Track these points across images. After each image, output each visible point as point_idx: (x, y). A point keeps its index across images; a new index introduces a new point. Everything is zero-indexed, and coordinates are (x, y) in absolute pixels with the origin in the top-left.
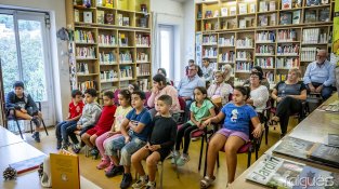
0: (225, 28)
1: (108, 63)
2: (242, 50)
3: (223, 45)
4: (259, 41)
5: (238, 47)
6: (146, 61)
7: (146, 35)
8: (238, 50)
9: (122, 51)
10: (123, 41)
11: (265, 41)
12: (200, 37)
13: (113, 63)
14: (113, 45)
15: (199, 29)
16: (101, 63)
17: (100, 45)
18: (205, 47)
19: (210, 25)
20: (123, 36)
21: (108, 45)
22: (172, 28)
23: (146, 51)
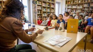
0: (74, 3)
1: (44, 11)
2: (79, 9)
3: (73, 8)
4: (85, 6)
5: (78, 8)
6: (53, 11)
7: (53, 4)
8: (78, 9)
9: (48, 8)
10: (48, 5)
11: (87, 6)
12: (67, 6)
13: (46, 11)
14: (46, 6)
15: (66, 3)
16: (43, 11)
17: (43, 6)
18: (68, 9)
19: (70, 2)
22: (59, 3)
23: (53, 8)
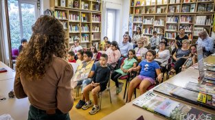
0: (148, 13)
1: (74, 32)
2: (157, 27)
3: (146, 24)
4: (168, 22)
5: (155, 25)
6: (98, 31)
7: (98, 15)
8: (155, 27)
9: (83, 24)
10: (84, 19)
11: (172, 22)
12: (132, 18)
13: (77, 32)
14: (78, 21)
15: (132, 12)
16: (70, 32)
17: (70, 21)
18: (135, 24)
19: (139, 10)
20: (84, 15)
21: (74, 21)
22: (115, 11)
23: (98, 25)
